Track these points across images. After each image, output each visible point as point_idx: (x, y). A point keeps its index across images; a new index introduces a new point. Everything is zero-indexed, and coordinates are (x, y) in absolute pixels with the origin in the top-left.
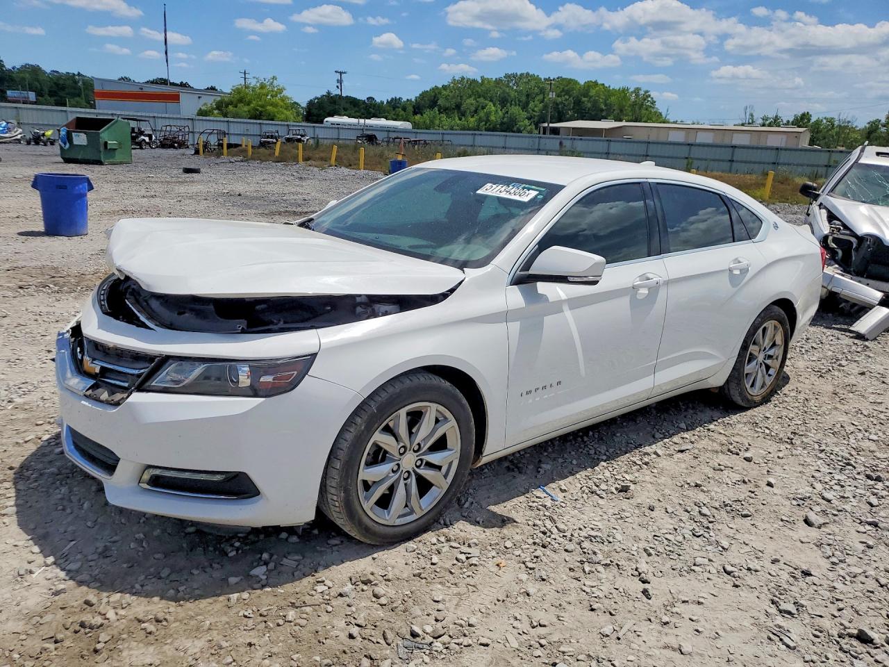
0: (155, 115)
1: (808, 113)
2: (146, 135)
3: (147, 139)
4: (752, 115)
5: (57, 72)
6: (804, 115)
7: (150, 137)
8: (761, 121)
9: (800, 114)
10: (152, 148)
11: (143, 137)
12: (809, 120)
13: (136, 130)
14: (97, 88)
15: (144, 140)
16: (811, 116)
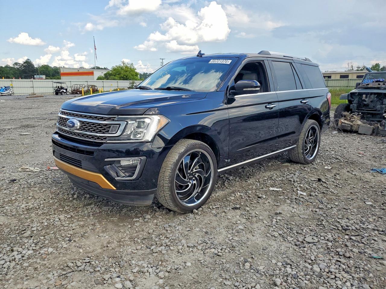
0: (71, 80)
1: (378, 64)
2: (64, 89)
3: (65, 91)
4: (352, 66)
5: (56, 67)
6: (376, 64)
7: (66, 90)
8: (356, 69)
9: (374, 65)
10: (67, 94)
11: (63, 90)
12: (379, 67)
13: (60, 87)
14: (62, 71)
15: (63, 91)
16: (380, 65)
